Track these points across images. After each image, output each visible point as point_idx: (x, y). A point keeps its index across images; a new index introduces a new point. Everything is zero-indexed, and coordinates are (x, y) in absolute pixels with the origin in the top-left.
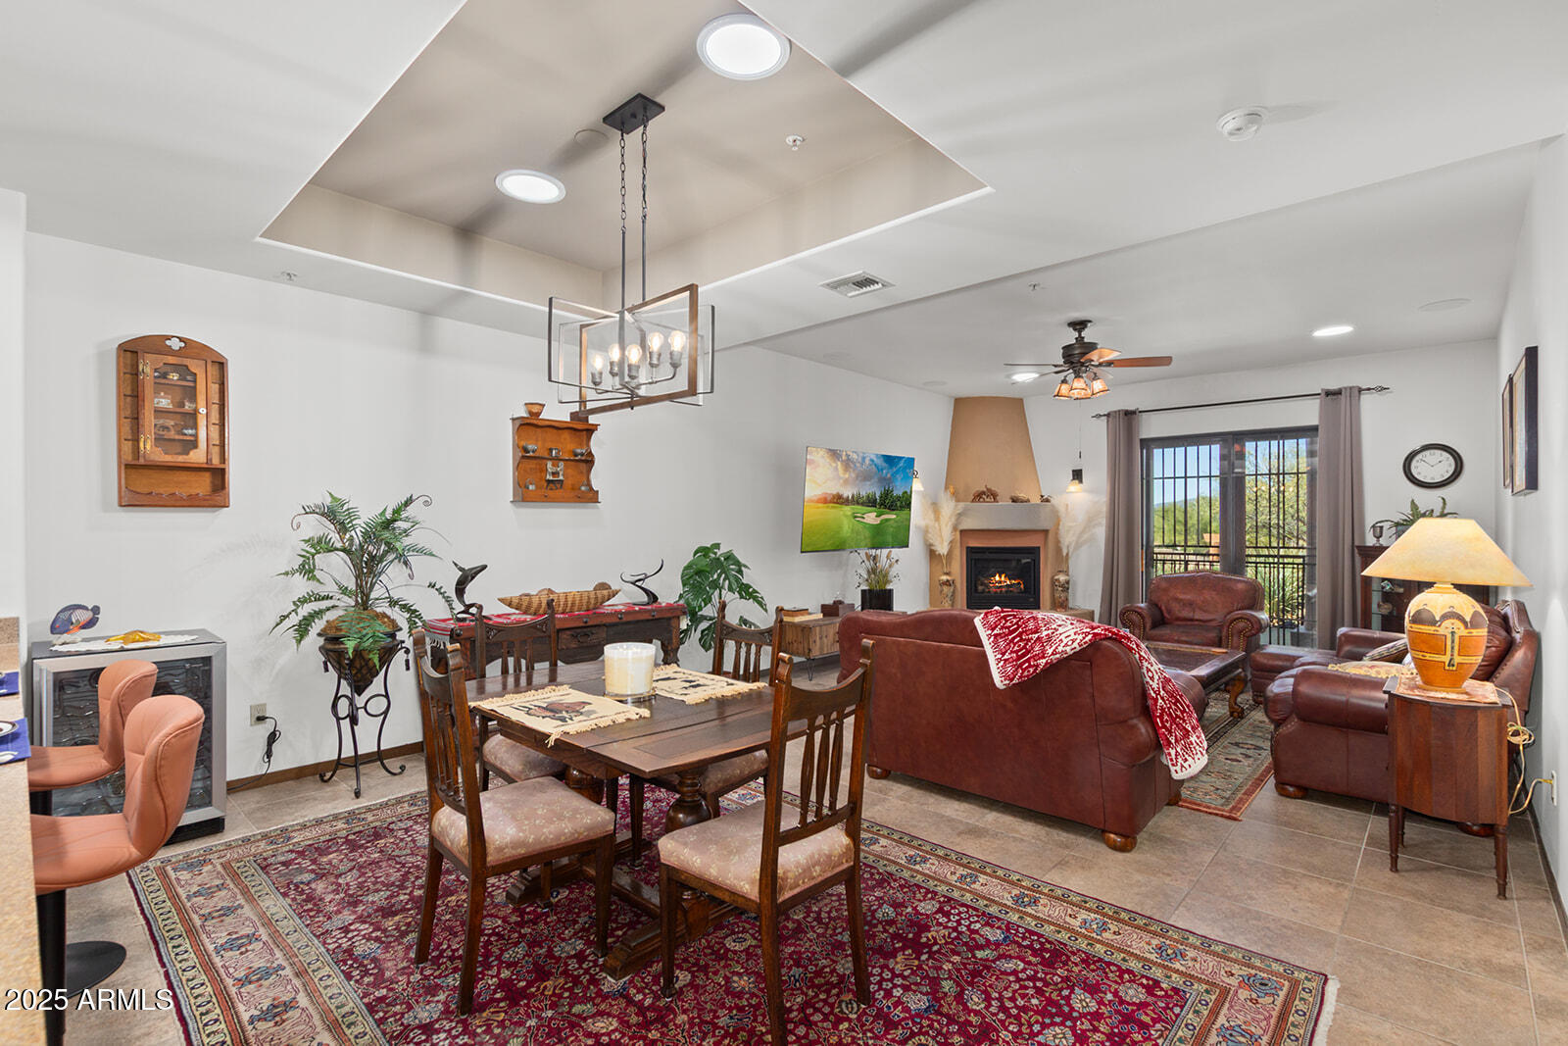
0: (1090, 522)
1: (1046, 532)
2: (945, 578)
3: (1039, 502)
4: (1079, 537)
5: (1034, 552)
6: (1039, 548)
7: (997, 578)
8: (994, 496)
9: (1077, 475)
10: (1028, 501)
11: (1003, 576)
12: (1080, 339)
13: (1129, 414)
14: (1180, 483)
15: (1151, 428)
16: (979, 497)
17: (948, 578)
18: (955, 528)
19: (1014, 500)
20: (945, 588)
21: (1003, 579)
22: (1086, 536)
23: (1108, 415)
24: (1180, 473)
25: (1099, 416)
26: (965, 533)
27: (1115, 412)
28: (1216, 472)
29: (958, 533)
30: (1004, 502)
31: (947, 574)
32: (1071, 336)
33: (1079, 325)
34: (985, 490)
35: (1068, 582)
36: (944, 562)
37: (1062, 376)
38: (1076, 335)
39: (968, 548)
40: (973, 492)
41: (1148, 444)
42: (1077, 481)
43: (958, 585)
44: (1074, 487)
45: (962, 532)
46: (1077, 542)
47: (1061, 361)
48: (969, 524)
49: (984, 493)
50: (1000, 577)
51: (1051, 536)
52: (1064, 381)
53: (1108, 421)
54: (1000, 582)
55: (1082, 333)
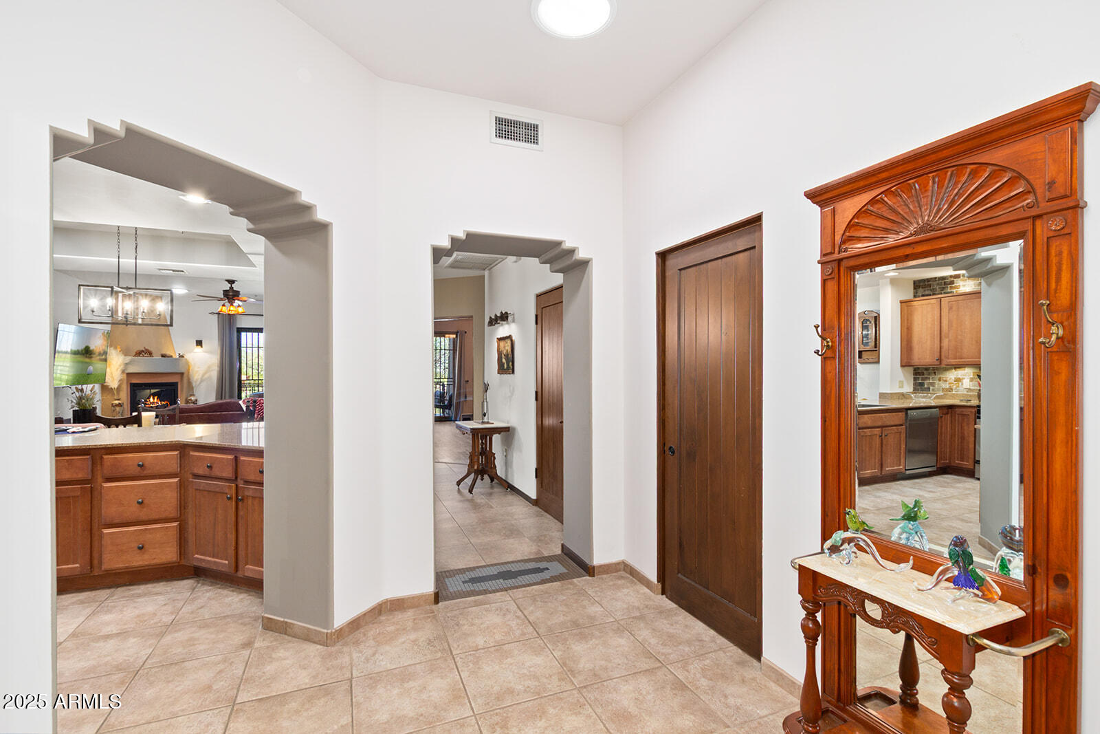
0: (209, 370)
1: (182, 374)
2: (117, 402)
3: (177, 357)
4: (203, 376)
5: (175, 384)
6: (177, 383)
7: (151, 400)
8: (150, 354)
9: (199, 343)
10: (171, 356)
11: (156, 398)
12: (231, 288)
13: (232, 316)
14: (255, 350)
15: (243, 323)
16: (139, 353)
17: (119, 402)
18: (123, 372)
19: (163, 356)
20: (118, 409)
21: (155, 400)
22: (206, 376)
23: (219, 314)
24: (255, 344)
25: (214, 314)
26: (129, 375)
27: (224, 314)
29: (125, 375)
30: (157, 357)
31: (118, 400)
32: (227, 286)
33: (231, 282)
34: (144, 349)
35: (196, 400)
36: (115, 393)
37: (222, 302)
38: (230, 285)
39: (131, 384)
40: (135, 351)
41: (240, 330)
42: (199, 347)
43: (125, 406)
44: (198, 349)
45: (128, 374)
46: (201, 379)
47: (222, 297)
48: (132, 370)
49: (143, 351)
50: (154, 399)
51: (185, 375)
52: (224, 305)
53: (218, 318)
54: (153, 403)
55: (233, 286)
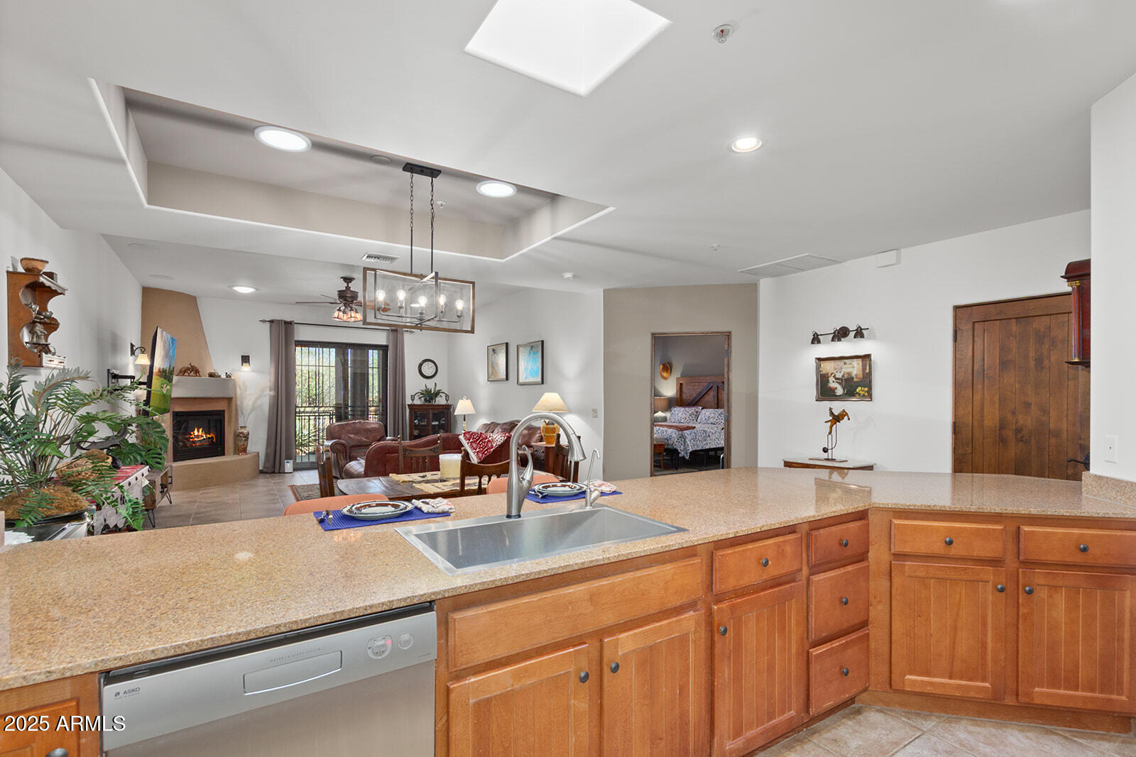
1: (230, 400)
3: (225, 377)
5: (221, 413)
6: (224, 411)
7: (196, 433)
8: (197, 372)
9: (245, 359)
10: (219, 376)
11: (201, 430)
12: (348, 288)
13: (289, 324)
15: (302, 334)
16: (184, 372)
19: (211, 375)
21: (200, 433)
23: (271, 322)
25: (264, 321)
27: (277, 320)
28: (333, 363)
30: (204, 377)
33: (348, 280)
34: (190, 366)
35: (247, 434)
39: (174, 412)
40: (180, 368)
42: (246, 364)
44: (246, 368)
49: (188, 369)
50: (198, 432)
51: (232, 402)
53: (271, 326)
54: (198, 436)
55: (350, 285)
